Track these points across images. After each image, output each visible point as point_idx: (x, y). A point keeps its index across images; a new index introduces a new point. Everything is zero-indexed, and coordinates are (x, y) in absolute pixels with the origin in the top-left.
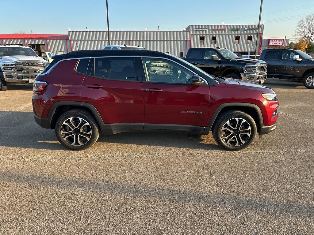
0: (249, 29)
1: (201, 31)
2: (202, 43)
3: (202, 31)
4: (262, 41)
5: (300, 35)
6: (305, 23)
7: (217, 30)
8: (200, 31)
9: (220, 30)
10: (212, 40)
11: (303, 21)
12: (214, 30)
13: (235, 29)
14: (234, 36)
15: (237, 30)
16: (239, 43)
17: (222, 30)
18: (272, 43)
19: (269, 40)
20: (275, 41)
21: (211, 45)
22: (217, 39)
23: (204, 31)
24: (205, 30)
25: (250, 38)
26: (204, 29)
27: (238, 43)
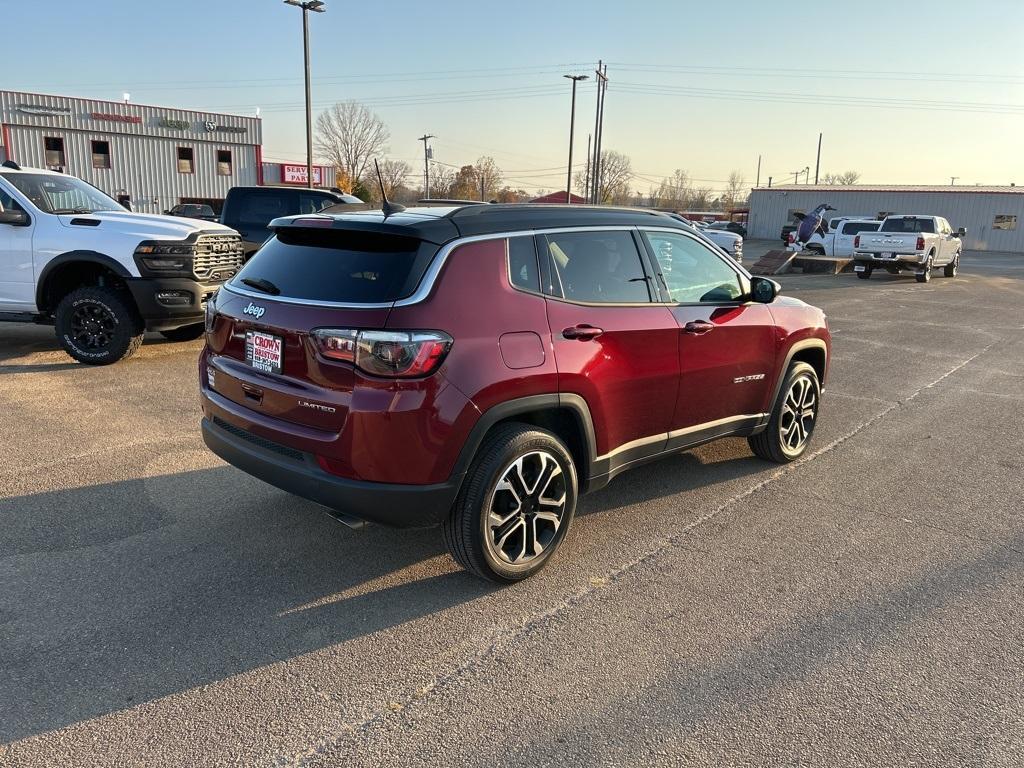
0: (219, 129)
1: (46, 115)
2: (57, 161)
3: (51, 116)
4: (264, 170)
5: (327, 157)
6: (335, 123)
7: (107, 118)
8: (38, 115)
9: (117, 119)
10: (94, 152)
11: (329, 119)
12: (96, 117)
13: (171, 121)
14: (173, 147)
15: (180, 126)
16: (193, 171)
17: (127, 120)
18: (293, 177)
19: (282, 167)
20: (298, 170)
21: (94, 170)
22: (112, 149)
23: (57, 116)
24: (59, 113)
25: (224, 157)
26: (56, 109)
27: (189, 170)
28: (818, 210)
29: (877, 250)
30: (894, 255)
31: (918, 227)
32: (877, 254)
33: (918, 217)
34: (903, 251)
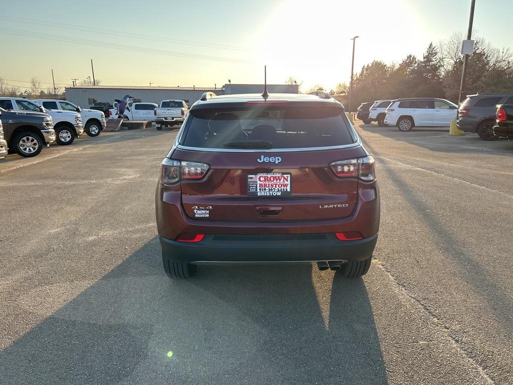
28: (125, 98)
29: (165, 116)
30: (173, 118)
31: (177, 105)
32: (166, 118)
33: (176, 101)
34: (176, 116)
